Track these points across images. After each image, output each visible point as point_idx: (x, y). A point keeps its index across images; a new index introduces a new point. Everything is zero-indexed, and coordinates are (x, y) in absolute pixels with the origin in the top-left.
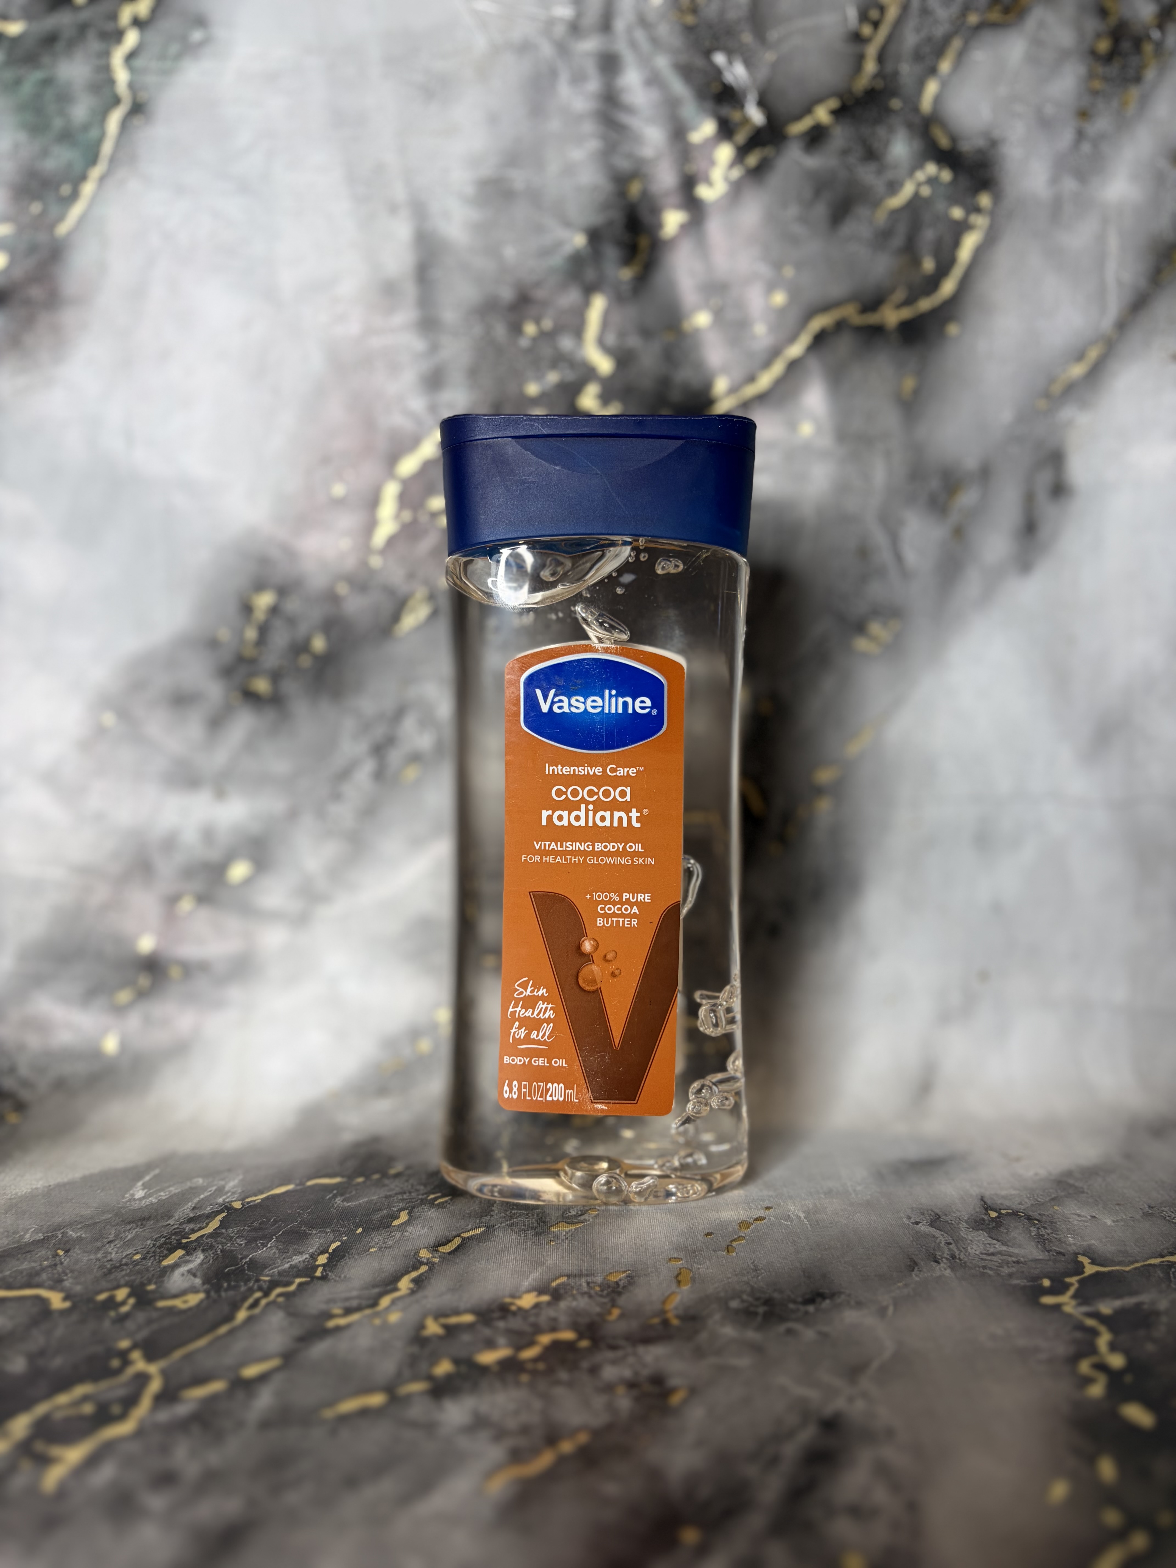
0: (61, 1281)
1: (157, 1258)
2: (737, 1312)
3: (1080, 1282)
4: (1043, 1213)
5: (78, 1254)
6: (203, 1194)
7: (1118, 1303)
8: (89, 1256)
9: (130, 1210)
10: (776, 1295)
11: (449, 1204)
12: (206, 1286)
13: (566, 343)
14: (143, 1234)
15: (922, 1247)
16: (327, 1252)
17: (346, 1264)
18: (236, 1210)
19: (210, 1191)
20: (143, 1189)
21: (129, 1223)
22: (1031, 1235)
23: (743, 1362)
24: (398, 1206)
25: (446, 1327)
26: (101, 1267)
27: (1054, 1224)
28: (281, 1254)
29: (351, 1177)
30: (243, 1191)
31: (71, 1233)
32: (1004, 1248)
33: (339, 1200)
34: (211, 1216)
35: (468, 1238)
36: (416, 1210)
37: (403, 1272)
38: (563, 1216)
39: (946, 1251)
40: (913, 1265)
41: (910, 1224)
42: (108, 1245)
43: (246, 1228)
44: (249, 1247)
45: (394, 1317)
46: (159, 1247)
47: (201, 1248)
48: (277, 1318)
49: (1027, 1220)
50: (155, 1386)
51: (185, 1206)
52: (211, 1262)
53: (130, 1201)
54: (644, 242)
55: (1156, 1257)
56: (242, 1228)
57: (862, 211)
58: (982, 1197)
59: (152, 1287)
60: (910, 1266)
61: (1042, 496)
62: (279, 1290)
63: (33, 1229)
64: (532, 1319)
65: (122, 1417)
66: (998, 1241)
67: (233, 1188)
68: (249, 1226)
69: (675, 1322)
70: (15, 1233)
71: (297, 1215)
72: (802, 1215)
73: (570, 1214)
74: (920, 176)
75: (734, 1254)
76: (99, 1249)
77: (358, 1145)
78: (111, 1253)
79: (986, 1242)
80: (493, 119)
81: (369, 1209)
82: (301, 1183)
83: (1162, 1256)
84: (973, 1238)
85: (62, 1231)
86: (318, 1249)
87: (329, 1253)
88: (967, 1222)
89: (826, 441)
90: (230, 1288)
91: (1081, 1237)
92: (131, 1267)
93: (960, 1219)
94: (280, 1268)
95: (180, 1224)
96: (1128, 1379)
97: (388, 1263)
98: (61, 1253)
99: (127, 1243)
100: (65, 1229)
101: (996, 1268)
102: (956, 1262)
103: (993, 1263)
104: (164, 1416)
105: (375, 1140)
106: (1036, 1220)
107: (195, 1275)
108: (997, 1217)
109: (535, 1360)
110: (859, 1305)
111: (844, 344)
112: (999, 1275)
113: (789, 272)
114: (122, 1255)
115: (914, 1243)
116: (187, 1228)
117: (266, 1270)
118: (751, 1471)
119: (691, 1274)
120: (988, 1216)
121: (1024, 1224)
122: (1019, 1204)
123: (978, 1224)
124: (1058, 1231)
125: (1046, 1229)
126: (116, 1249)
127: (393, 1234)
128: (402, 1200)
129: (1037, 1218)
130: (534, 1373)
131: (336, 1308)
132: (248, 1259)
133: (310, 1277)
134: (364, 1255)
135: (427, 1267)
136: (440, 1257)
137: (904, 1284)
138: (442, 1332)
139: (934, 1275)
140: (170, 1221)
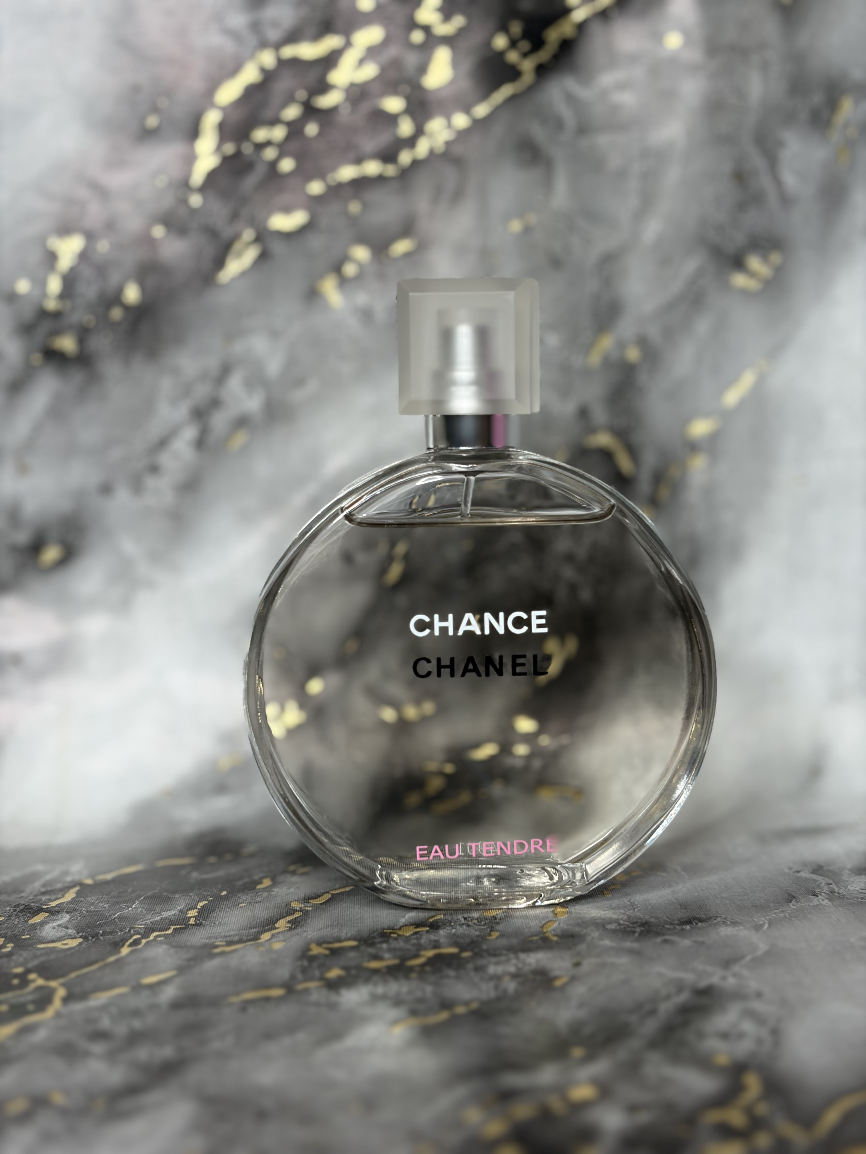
1: (22, 919)
2: (614, 931)
6: (48, 875)
10: (652, 920)
11: (312, 872)
12: (81, 934)
15: (801, 887)
16: (196, 908)
17: (217, 915)
18: (89, 886)
19: (55, 873)
23: (622, 960)
24: (259, 875)
25: (331, 949)
28: (149, 911)
29: (202, 858)
30: (92, 871)
33: (195, 874)
34: (65, 890)
35: (337, 894)
36: (278, 878)
37: (279, 917)
39: (826, 889)
40: (791, 898)
41: (791, 872)
43: (104, 896)
44: (113, 908)
45: (278, 946)
46: (21, 912)
47: (64, 911)
48: (162, 949)
50: (61, 993)
51: (34, 884)
52: (79, 918)
56: (101, 897)
59: (26, 937)
60: (788, 899)
62: (156, 934)
64: (414, 941)
65: (39, 1010)
67: (78, 871)
68: (107, 895)
69: (554, 938)
71: (154, 886)
81: (229, 879)
82: (151, 864)
84: (854, 879)
86: (186, 906)
88: (850, 870)
89: (696, 54)
90: (106, 933)
93: (843, 868)
94: (151, 920)
95: (34, 896)
97: (261, 913)
102: (834, 895)
104: (76, 1009)
107: (66, 928)
109: (422, 965)
110: (735, 924)
115: (794, 884)
116: (43, 899)
117: (138, 922)
118: (631, 1018)
119: (568, 909)
127: (259, 894)
128: (262, 871)
130: (423, 972)
131: (218, 942)
132: (116, 916)
133: (184, 925)
134: (234, 908)
135: (302, 913)
136: (312, 906)
137: (780, 911)
138: (327, 952)
139: (811, 904)
140: (22, 895)
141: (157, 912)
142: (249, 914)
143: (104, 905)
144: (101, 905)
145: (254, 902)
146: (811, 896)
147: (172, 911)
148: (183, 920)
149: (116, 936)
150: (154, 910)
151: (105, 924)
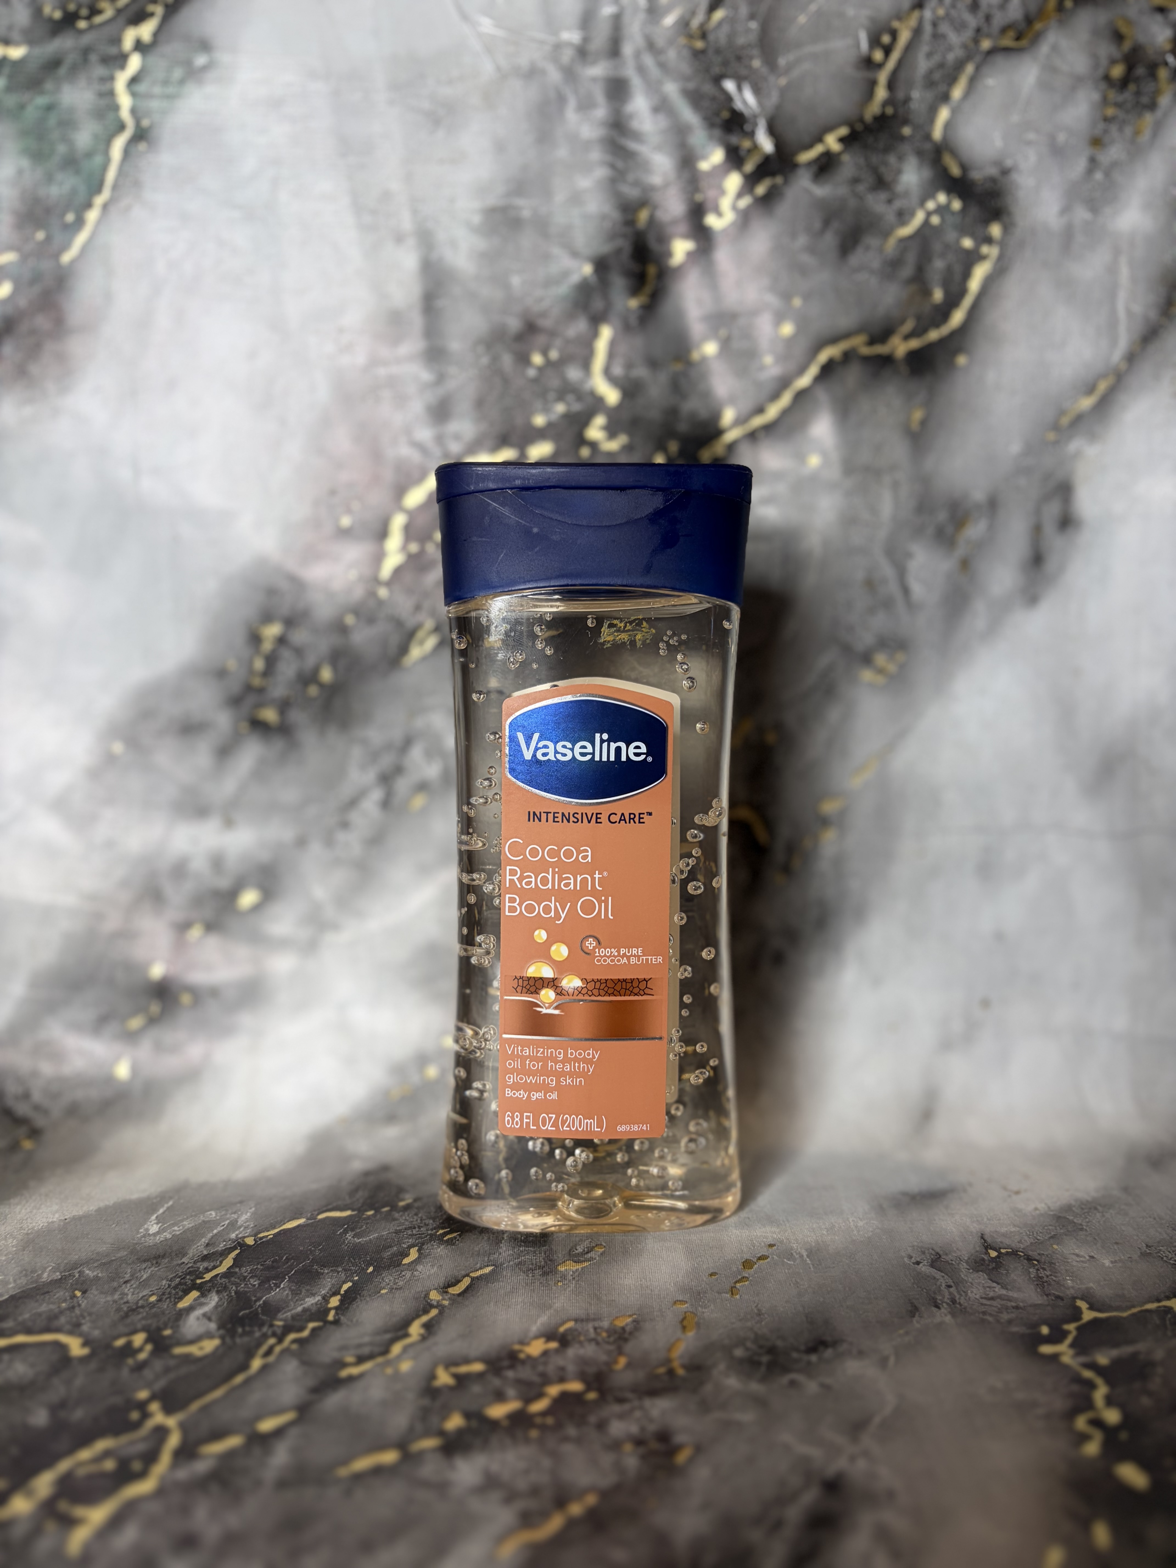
0: (78, 1325)
1: (172, 1300)
2: (741, 1361)
3: (1078, 1329)
4: (1042, 1252)
5: (96, 1296)
6: (216, 1228)
7: (1115, 1353)
8: (106, 1297)
9: (145, 1247)
10: (779, 1343)
11: (458, 1240)
12: (222, 1332)
13: (573, 374)
14: (158, 1273)
15: (922, 1290)
16: (339, 1293)
17: (358, 1306)
18: (249, 1246)
19: (223, 1225)
20: (157, 1223)
21: (145, 1261)
22: (1030, 1277)
23: (747, 1417)
24: (408, 1242)
25: (456, 1376)
26: (118, 1310)
27: (1053, 1265)
28: (294, 1295)
29: (361, 1210)
30: (256, 1226)
31: (87, 1272)
32: (1004, 1292)
33: (350, 1236)
34: (225, 1253)
35: (477, 1278)
36: (425, 1247)
37: (414, 1316)
38: (570, 1254)
39: (947, 1295)
40: (914, 1311)
41: (911, 1264)
42: (124, 1285)
43: (259, 1266)
44: (262, 1288)
45: (406, 1366)
46: (175, 1287)
47: (216, 1289)
48: (291, 1367)
49: (1027, 1260)
50: (174, 1441)
51: (199, 1242)
52: (225, 1304)
53: (144, 1236)
54: (652, 270)
55: (1153, 1302)
56: (255, 1267)
57: (872, 241)
58: (982, 1234)
59: (167, 1332)
60: (911, 1312)
61: (1049, 528)
62: (292, 1336)
63: (51, 1268)
64: (541, 1368)
65: (142, 1475)
66: (998, 1284)
67: (245, 1223)
68: (262, 1265)
69: (681, 1372)
70: (32, 1272)
71: (309, 1252)
72: (805, 1254)
73: (576, 1252)
74: (931, 205)
75: (738, 1297)
76: (115, 1290)
77: (367, 1174)
78: (127, 1295)
79: (986, 1285)
80: (500, 147)
81: (380, 1246)
82: (313, 1217)
83: (1159, 1301)
84: (973, 1280)
85: (79, 1270)
86: (330, 1289)
87: (341, 1295)
88: (967, 1262)
89: (834, 473)
90: (245, 1333)
91: (1080, 1280)
92: (147, 1309)
93: (960, 1259)
94: (293, 1312)
95: (195, 1263)
96: (1124, 1436)
97: (398, 1306)
98: (78, 1294)
99: (143, 1283)
100: (81, 1268)
101: (995, 1313)
102: (955, 1307)
103: (993, 1308)
104: (182, 1474)
105: (385, 1168)
106: (1035, 1260)
107: (210, 1319)
108: (998, 1257)
109: (544, 1414)
110: (861, 1354)
111: (853, 375)
112: (998, 1321)
113: (797, 302)
114: (138, 1297)
115: (915, 1286)
116: (201, 1267)
118: (755, 1535)
119: (696, 1319)
120: (988, 1255)
121: (1023, 1265)
122: (1019, 1243)
123: (979, 1264)
124: (1057, 1273)
125: (1046, 1270)
126: (132, 1290)
127: (403, 1273)
128: (412, 1235)
129: (1037, 1258)
130: (543, 1428)
131: (349, 1356)
132: (261, 1302)
133: (323, 1322)
134: (376, 1295)
135: (437, 1312)
136: (449, 1299)
137: (904, 1331)
138: (453, 1381)
139: (935, 1321)
140: (183, 1260)
141: (302, 1296)
142: (387, 1308)
143: (255, 1281)
144: (252, 1282)
145: (396, 1289)
146: (933, 1308)
147: (316, 1296)
148: (323, 1313)
149: (253, 1338)
150: (300, 1294)
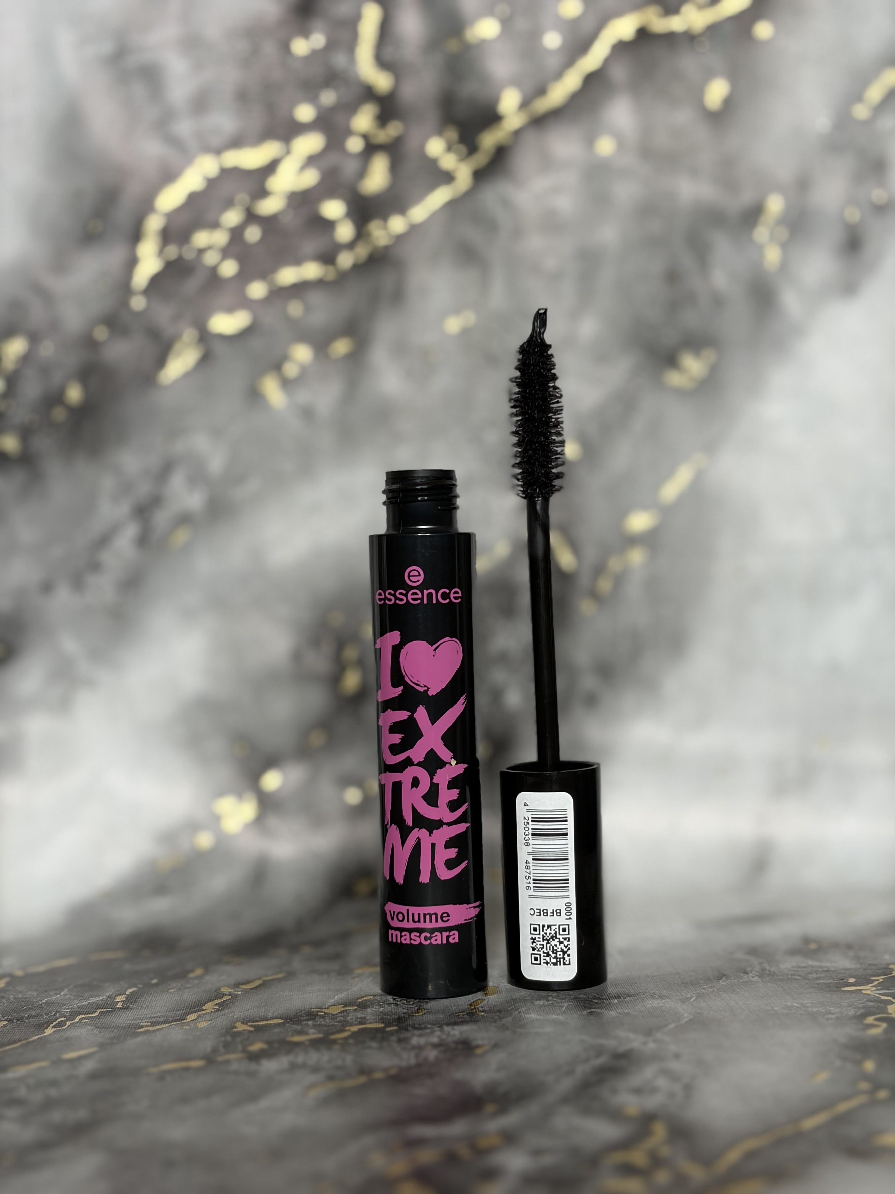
3: (886, 979)
4: (865, 943)
12: (7, 1017)
13: (339, 60)
15: (733, 966)
16: (124, 994)
17: (146, 999)
18: (19, 976)
22: (848, 956)
24: (190, 966)
25: (256, 1027)
27: (873, 949)
28: (77, 997)
30: (22, 965)
32: (817, 964)
35: (268, 980)
36: (211, 967)
37: (208, 1000)
39: (758, 967)
40: (721, 976)
41: (725, 954)
43: (34, 986)
44: (41, 995)
45: (202, 1025)
48: (86, 1029)
49: (847, 948)
56: (30, 987)
58: (805, 935)
60: (718, 977)
62: (82, 1016)
64: (340, 1019)
66: (813, 960)
79: (800, 961)
81: (162, 969)
84: (787, 959)
86: (114, 993)
88: (785, 951)
89: (628, 158)
93: (778, 949)
97: (190, 997)
102: (765, 973)
103: (803, 972)
106: (857, 947)
108: (817, 947)
110: (662, 997)
112: (806, 978)
115: (727, 964)
117: (65, 1006)
118: (550, 1077)
120: (807, 947)
121: (843, 950)
122: (843, 939)
123: (795, 952)
124: (876, 952)
125: (865, 951)
127: (190, 981)
128: (195, 962)
130: (345, 1044)
131: (143, 1023)
132: (44, 1001)
133: (111, 1009)
134: (164, 993)
135: (230, 997)
136: (242, 991)
137: (709, 987)
138: (252, 1029)
139: (741, 981)
141: (85, 997)
142: (177, 998)
143: (33, 993)
144: (29, 993)
145: (184, 988)
146: (742, 975)
147: (101, 997)
148: (110, 1005)
149: (42, 1019)
150: (83, 997)
151: (32, 1008)
